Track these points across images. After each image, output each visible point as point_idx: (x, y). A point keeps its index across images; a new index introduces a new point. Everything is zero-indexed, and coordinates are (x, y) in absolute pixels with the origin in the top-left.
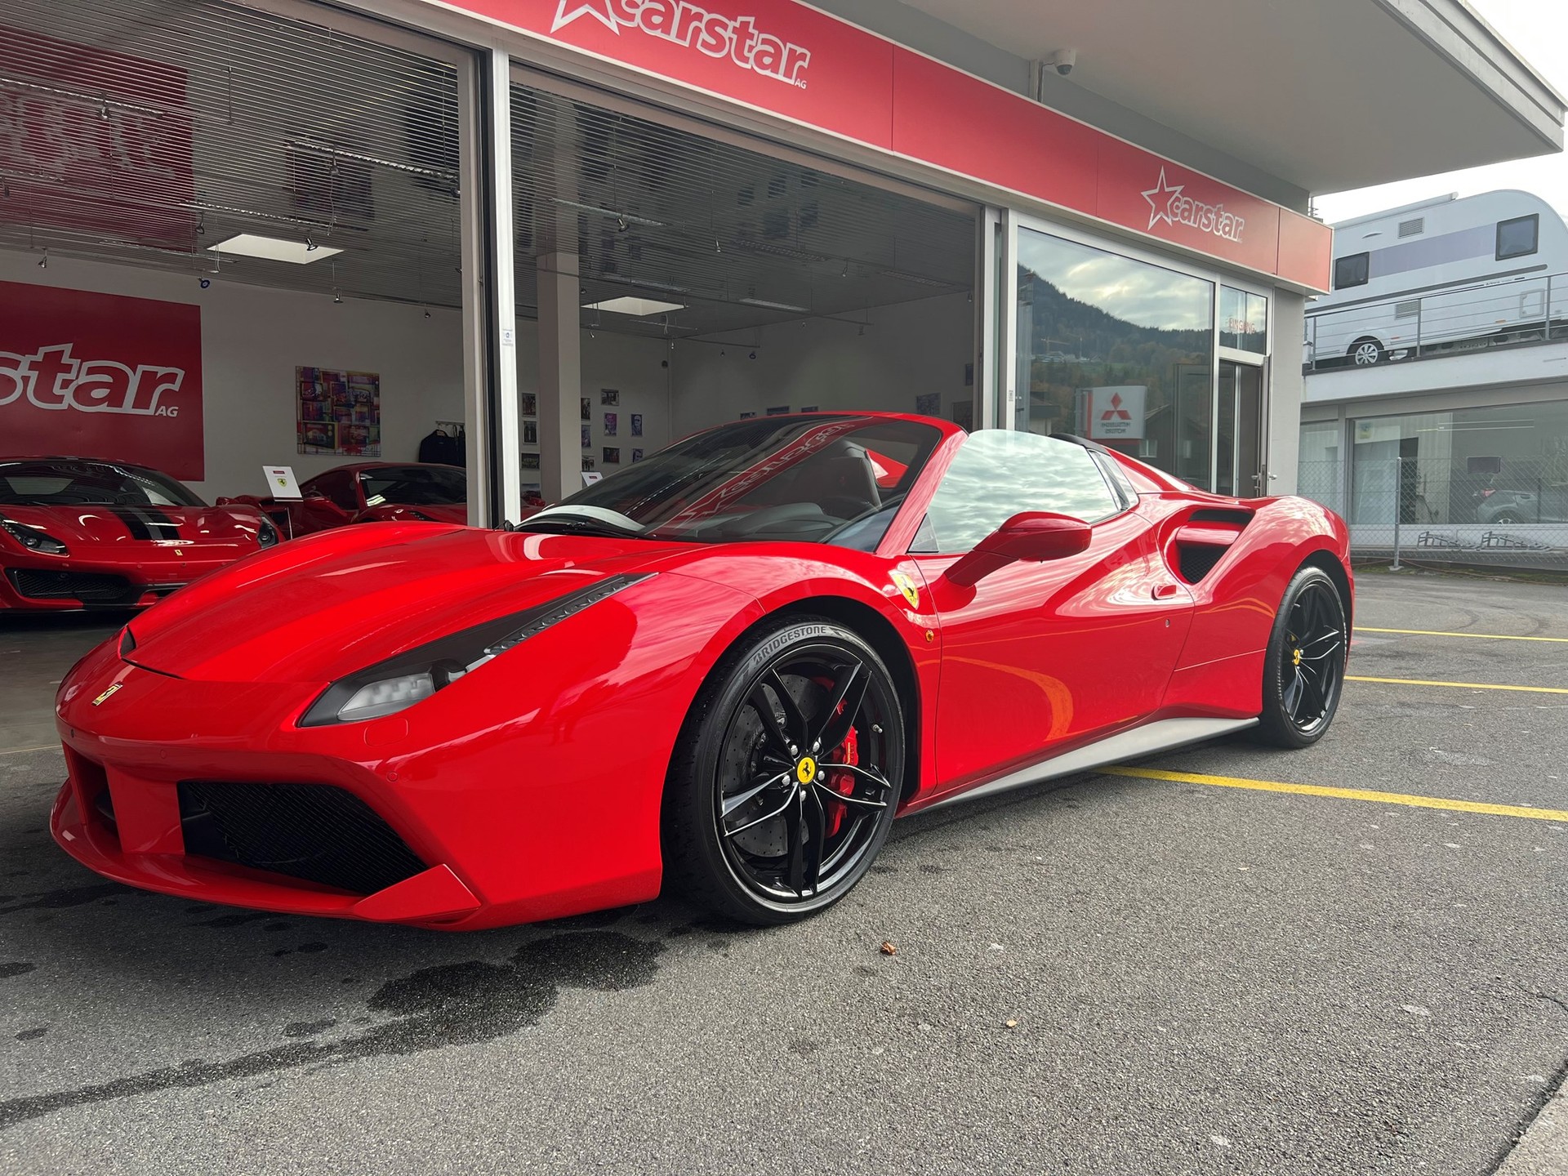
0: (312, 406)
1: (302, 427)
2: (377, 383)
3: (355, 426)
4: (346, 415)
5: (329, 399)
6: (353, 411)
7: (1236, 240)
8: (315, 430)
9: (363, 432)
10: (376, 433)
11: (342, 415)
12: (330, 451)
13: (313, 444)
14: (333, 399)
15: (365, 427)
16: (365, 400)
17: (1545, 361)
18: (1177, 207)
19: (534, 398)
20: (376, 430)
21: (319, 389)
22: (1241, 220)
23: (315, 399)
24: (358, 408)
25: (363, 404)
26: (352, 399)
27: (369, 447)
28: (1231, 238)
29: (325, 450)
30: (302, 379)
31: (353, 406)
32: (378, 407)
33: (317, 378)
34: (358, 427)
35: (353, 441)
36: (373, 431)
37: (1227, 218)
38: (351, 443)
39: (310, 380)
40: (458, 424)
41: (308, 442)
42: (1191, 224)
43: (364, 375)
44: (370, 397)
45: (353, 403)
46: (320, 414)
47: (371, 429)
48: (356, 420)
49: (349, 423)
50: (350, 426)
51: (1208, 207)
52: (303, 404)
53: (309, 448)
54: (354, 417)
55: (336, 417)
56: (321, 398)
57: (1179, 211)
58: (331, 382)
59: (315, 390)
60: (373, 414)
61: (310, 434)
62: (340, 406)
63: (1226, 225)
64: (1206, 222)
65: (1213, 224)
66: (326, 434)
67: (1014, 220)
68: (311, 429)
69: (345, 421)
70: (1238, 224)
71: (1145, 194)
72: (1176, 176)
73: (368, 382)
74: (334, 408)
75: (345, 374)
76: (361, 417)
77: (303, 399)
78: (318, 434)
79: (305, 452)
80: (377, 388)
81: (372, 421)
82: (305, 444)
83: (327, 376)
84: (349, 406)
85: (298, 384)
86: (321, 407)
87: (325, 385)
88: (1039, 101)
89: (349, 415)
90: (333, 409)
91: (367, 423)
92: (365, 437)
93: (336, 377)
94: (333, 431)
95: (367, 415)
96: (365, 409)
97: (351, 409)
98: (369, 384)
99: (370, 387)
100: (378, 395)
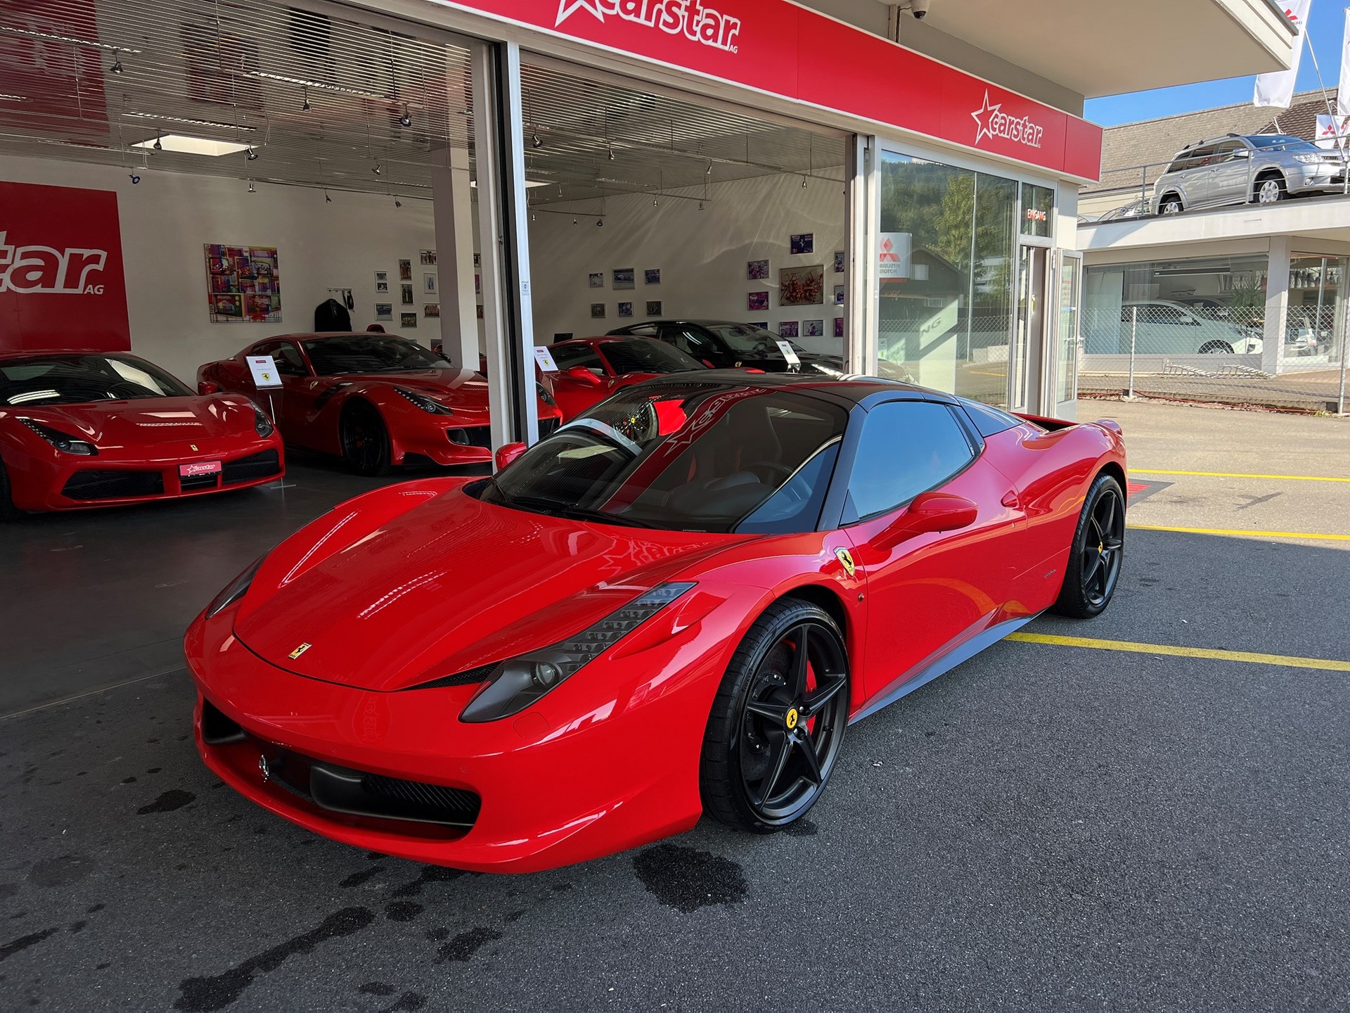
0: (221, 279)
1: (213, 299)
2: (275, 256)
3: (259, 295)
4: (250, 286)
5: (235, 273)
6: (256, 283)
8: (224, 301)
9: (266, 301)
10: (277, 301)
11: (247, 287)
12: (239, 318)
13: (224, 314)
14: (238, 272)
15: (267, 297)
16: (266, 272)
19: (409, 264)
20: (277, 299)
21: (225, 264)
23: (223, 273)
24: (260, 280)
25: (264, 276)
26: (255, 272)
27: (272, 314)
29: (234, 318)
30: (210, 256)
31: (256, 278)
32: (277, 278)
33: (224, 254)
34: (261, 296)
35: (258, 309)
36: (274, 299)
38: (256, 311)
39: (218, 256)
40: (346, 290)
41: (219, 312)
43: (264, 249)
44: (270, 269)
45: (256, 275)
46: (228, 286)
47: (272, 298)
48: (259, 290)
49: (253, 293)
50: (254, 296)
52: (213, 278)
53: (221, 318)
54: (257, 288)
55: (242, 288)
56: (227, 272)
58: (236, 257)
59: (222, 265)
60: (273, 284)
61: (221, 305)
62: (245, 278)
66: (234, 304)
67: (879, 145)
68: (221, 300)
69: (249, 292)
73: (267, 255)
74: (240, 280)
75: (248, 250)
76: (264, 287)
77: (212, 273)
78: (229, 305)
79: (217, 321)
80: (276, 260)
81: (273, 290)
82: (216, 313)
83: (233, 252)
84: (253, 278)
85: (207, 260)
86: (228, 281)
87: (230, 259)
88: (897, 41)
89: (253, 286)
90: (238, 281)
91: (269, 292)
92: (268, 305)
93: (240, 252)
94: (240, 301)
95: (268, 285)
96: (266, 281)
97: (254, 281)
98: (269, 257)
99: (269, 260)
100: (276, 267)
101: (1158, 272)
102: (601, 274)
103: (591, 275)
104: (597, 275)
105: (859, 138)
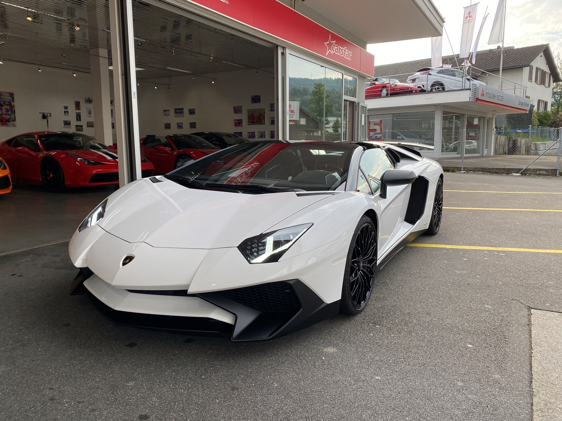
2: (13, 96)
3: (5, 114)
6: (3, 108)
7: (349, 59)
9: (8, 117)
10: (14, 117)
15: (9, 115)
16: (8, 103)
17: (426, 99)
18: (334, 48)
19: (79, 103)
20: (14, 116)
22: (351, 53)
24: (5, 107)
25: (7, 105)
26: (3, 103)
27: (11, 123)
28: (348, 59)
31: (3, 106)
32: (14, 106)
34: (6, 114)
35: (4, 120)
36: (12, 116)
37: (347, 52)
40: (48, 113)
42: (338, 54)
43: (7, 93)
44: (10, 102)
45: (3, 104)
48: (5, 111)
49: (2, 113)
50: (2, 114)
51: (342, 48)
54: (4, 110)
57: (334, 49)
60: (12, 109)
63: (347, 54)
64: (342, 53)
65: (344, 54)
67: (288, 51)
70: (350, 54)
71: (325, 43)
72: (334, 37)
73: (9, 95)
76: (7, 110)
80: (13, 98)
81: (12, 112)
88: (294, 9)
91: (10, 113)
92: (9, 119)
95: (9, 109)
96: (8, 107)
97: (2, 107)
98: (9, 96)
99: (10, 98)
100: (14, 101)
101: (395, 118)
102: (169, 110)
103: (164, 111)
104: (167, 110)
105: (279, 47)
